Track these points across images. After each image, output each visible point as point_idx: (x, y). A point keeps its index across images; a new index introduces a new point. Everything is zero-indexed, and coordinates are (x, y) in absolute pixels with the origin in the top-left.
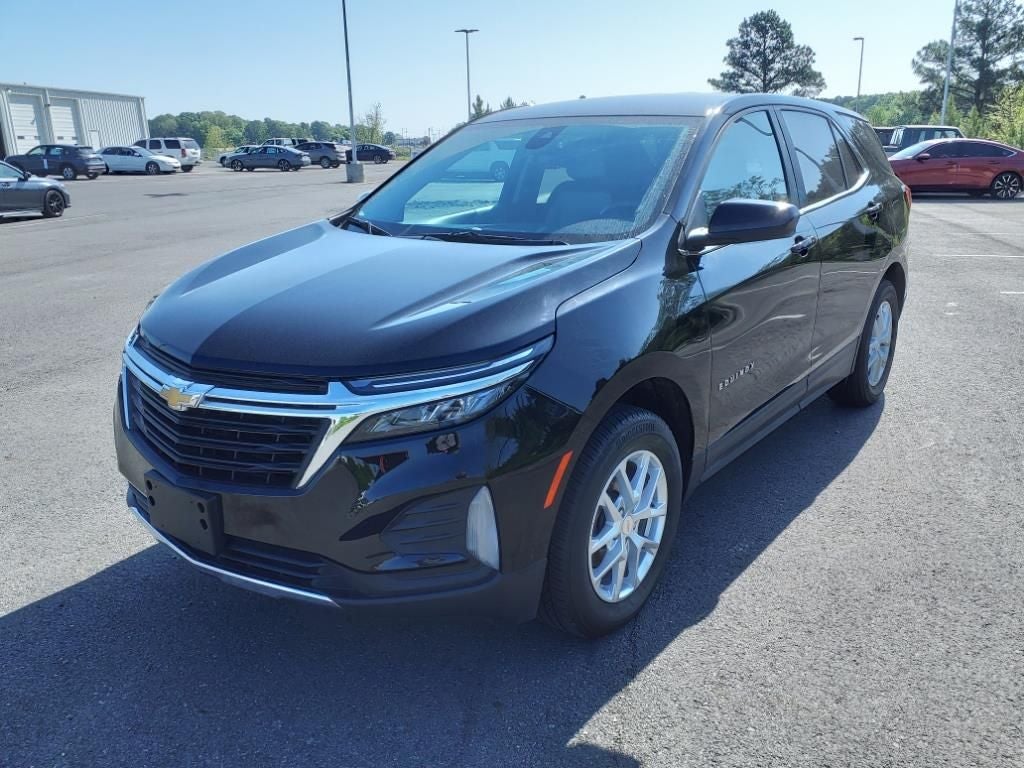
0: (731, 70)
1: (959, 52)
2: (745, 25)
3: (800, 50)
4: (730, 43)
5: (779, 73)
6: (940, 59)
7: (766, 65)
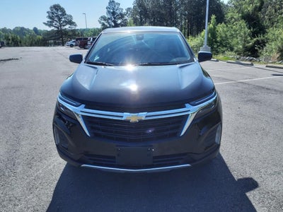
0: (50, 20)
1: (109, 19)
2: (51, 7)
3: (69, 16)
4: (48, 12)
5: (64, 22)
6: (105, 20)
7: (60, 19)
